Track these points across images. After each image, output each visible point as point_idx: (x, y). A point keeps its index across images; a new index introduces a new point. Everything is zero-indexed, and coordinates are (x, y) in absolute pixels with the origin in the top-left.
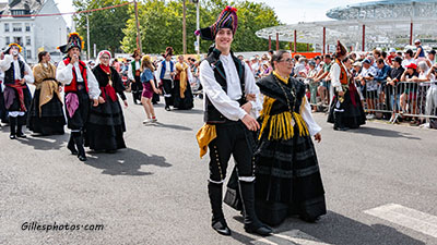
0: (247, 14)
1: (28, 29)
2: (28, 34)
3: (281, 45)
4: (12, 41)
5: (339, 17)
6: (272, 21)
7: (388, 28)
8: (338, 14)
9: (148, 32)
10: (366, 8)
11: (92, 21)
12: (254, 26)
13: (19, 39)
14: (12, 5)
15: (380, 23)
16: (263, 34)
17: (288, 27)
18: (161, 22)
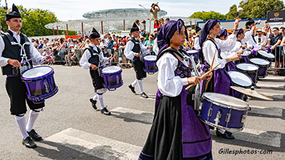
0: (39, 16)
3: (60, 33)
5: (89, 17)
6: (54, 20)
7: (113, 22)
8: (88, 16)
10: (102, 13)
12: (44, 22)
15: (109, 20)
16: (49, 26)
17: (63, 23)
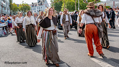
1: (42, 8)
2: (42, 9)
4: (38, 11)
9: (67, 6)
11: (55, 5)
13: (40, 10)
14: (38, 3)
18: (70, 4)
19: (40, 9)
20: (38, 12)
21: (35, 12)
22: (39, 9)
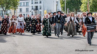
19: (36, 5)
20: (32, 11)
21: (27, 10)
22: (34, 5)
